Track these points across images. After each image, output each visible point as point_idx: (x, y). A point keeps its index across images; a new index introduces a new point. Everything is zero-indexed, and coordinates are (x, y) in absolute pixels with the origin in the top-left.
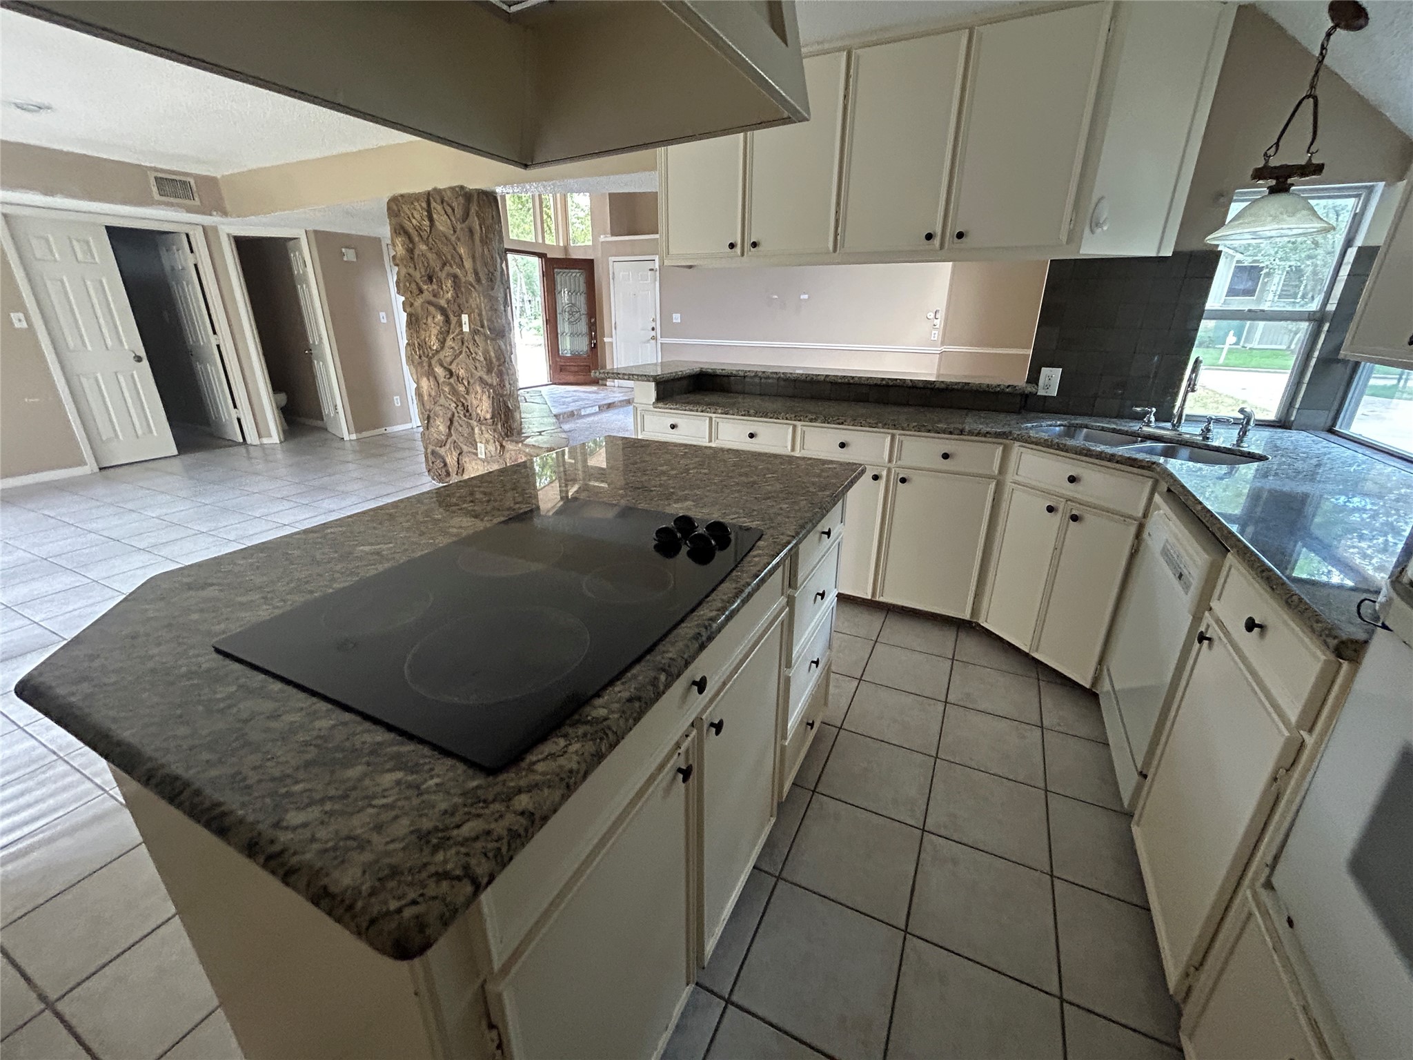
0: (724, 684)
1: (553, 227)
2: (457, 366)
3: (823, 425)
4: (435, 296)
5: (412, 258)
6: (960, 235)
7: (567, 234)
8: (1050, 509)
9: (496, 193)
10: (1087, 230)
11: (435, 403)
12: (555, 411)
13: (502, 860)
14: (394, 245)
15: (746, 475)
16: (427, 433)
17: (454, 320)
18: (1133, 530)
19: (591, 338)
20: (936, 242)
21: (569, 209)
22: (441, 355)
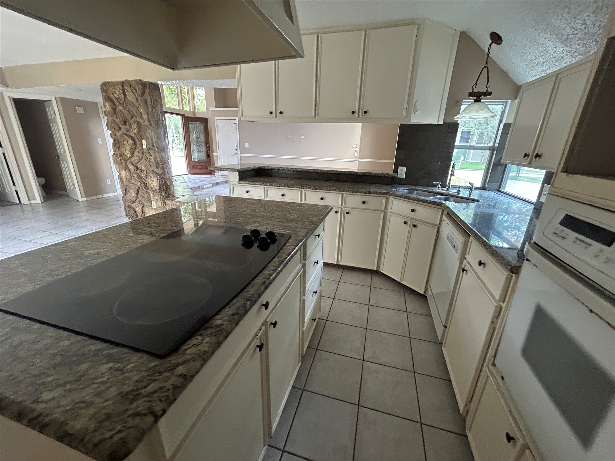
0: (277, 304)
1: (187, 103)
2: (140, 165)
3: (313, 190)
4: (128, 131)
5: (115, 113)
6: (365, 112)
7: (194, 106)
8: (405, 223)
9: (158, 84)
10: (413, 113)
11: (129, 182)
12: (191, 186)
13: (170, 401)
14: (105, 106)
15: (282, 211)
16: (125, 197)
17: (138, 143)
18: (436, 230)
19: (207, 153)
20: (356, 114)
21: (195, 95)
22: (132, 160)
